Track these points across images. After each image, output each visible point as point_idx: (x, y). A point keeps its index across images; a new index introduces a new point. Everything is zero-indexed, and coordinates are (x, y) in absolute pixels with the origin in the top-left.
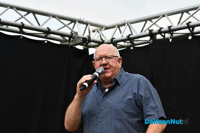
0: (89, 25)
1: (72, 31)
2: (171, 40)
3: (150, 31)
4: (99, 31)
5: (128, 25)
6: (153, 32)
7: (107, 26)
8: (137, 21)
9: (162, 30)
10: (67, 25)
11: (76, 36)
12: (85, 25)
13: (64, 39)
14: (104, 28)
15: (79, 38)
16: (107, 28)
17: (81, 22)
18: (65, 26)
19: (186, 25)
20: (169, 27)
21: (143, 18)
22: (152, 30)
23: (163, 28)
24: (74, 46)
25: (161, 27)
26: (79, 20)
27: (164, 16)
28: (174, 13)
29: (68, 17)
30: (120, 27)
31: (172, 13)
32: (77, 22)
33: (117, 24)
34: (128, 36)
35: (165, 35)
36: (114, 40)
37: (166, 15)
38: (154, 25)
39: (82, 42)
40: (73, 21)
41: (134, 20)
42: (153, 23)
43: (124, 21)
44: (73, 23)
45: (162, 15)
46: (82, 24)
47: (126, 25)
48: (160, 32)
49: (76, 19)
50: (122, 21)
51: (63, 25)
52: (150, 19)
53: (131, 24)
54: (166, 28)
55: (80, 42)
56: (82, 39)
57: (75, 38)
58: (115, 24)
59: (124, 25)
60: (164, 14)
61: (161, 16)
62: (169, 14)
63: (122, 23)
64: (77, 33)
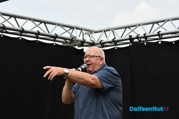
0: (83, 30)
1: (71, 35)
2: (145, 44)
3: (130, 36)
4: (89, 34)
5: (112, 30)
6: (132, 37)
7: (96, 31)
8: (119, 28)
9: (139, 36)
10: (68, 31)
11: (75, 39)
12: (80, 31)
13: (65, 41)
14: (94, 32)
15: (77, 41)
16: (96, 32)
17: (77, 28)
18: (67, 31)
19: (157, 34)
20: (144, 34)
21: (124, 26)
22: (132, 36)
23: (139, 35)
24: (73, 47)
25: (138, 34)
26: (76, 27)
27: (139, 25)
28: (147, 23)
29: (69, 25)
30: (106, 32)
31: (146, 23)
32: (75, 29)
33: (104, 29)
34: (113, 40)
35: (141, 39)
36: (102, 41)
37: (141, 25)
38: (132, 32)
39: (80, 44)
40: (72, 28)
41: (117, 27)
42: (132, 30)
43: (109, 27)
44: (72, 29)
45: (138, 24)
46: (78, 30)
47: (111, 30)
48: (137, 37)
49: (74, 26)
50: (107, 28)
51: (65, 31)
52: (129, 27)
53: (114, 30)
54: (142, 35)
55: (79, 44)
56: (80, 42)
57: (75, 41)
58: (102, 30)
59: (109, 30)
60: (140, 24)
61: (138, 26)
62: (143, 24)
63: (108, 29)
64: (76, 37)
